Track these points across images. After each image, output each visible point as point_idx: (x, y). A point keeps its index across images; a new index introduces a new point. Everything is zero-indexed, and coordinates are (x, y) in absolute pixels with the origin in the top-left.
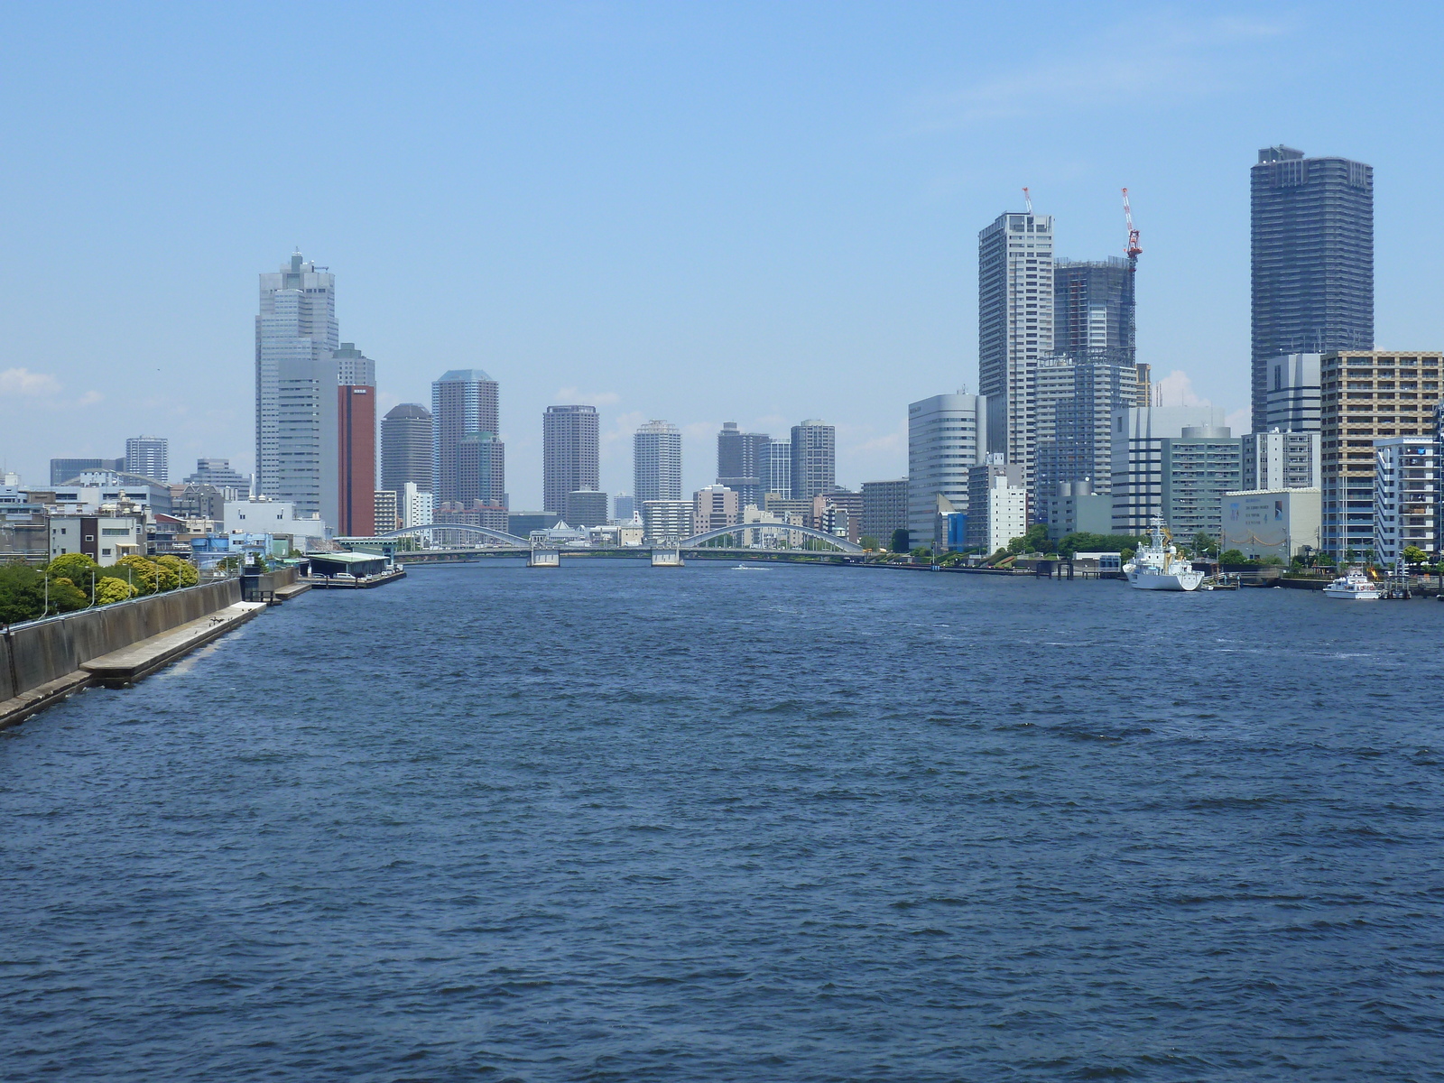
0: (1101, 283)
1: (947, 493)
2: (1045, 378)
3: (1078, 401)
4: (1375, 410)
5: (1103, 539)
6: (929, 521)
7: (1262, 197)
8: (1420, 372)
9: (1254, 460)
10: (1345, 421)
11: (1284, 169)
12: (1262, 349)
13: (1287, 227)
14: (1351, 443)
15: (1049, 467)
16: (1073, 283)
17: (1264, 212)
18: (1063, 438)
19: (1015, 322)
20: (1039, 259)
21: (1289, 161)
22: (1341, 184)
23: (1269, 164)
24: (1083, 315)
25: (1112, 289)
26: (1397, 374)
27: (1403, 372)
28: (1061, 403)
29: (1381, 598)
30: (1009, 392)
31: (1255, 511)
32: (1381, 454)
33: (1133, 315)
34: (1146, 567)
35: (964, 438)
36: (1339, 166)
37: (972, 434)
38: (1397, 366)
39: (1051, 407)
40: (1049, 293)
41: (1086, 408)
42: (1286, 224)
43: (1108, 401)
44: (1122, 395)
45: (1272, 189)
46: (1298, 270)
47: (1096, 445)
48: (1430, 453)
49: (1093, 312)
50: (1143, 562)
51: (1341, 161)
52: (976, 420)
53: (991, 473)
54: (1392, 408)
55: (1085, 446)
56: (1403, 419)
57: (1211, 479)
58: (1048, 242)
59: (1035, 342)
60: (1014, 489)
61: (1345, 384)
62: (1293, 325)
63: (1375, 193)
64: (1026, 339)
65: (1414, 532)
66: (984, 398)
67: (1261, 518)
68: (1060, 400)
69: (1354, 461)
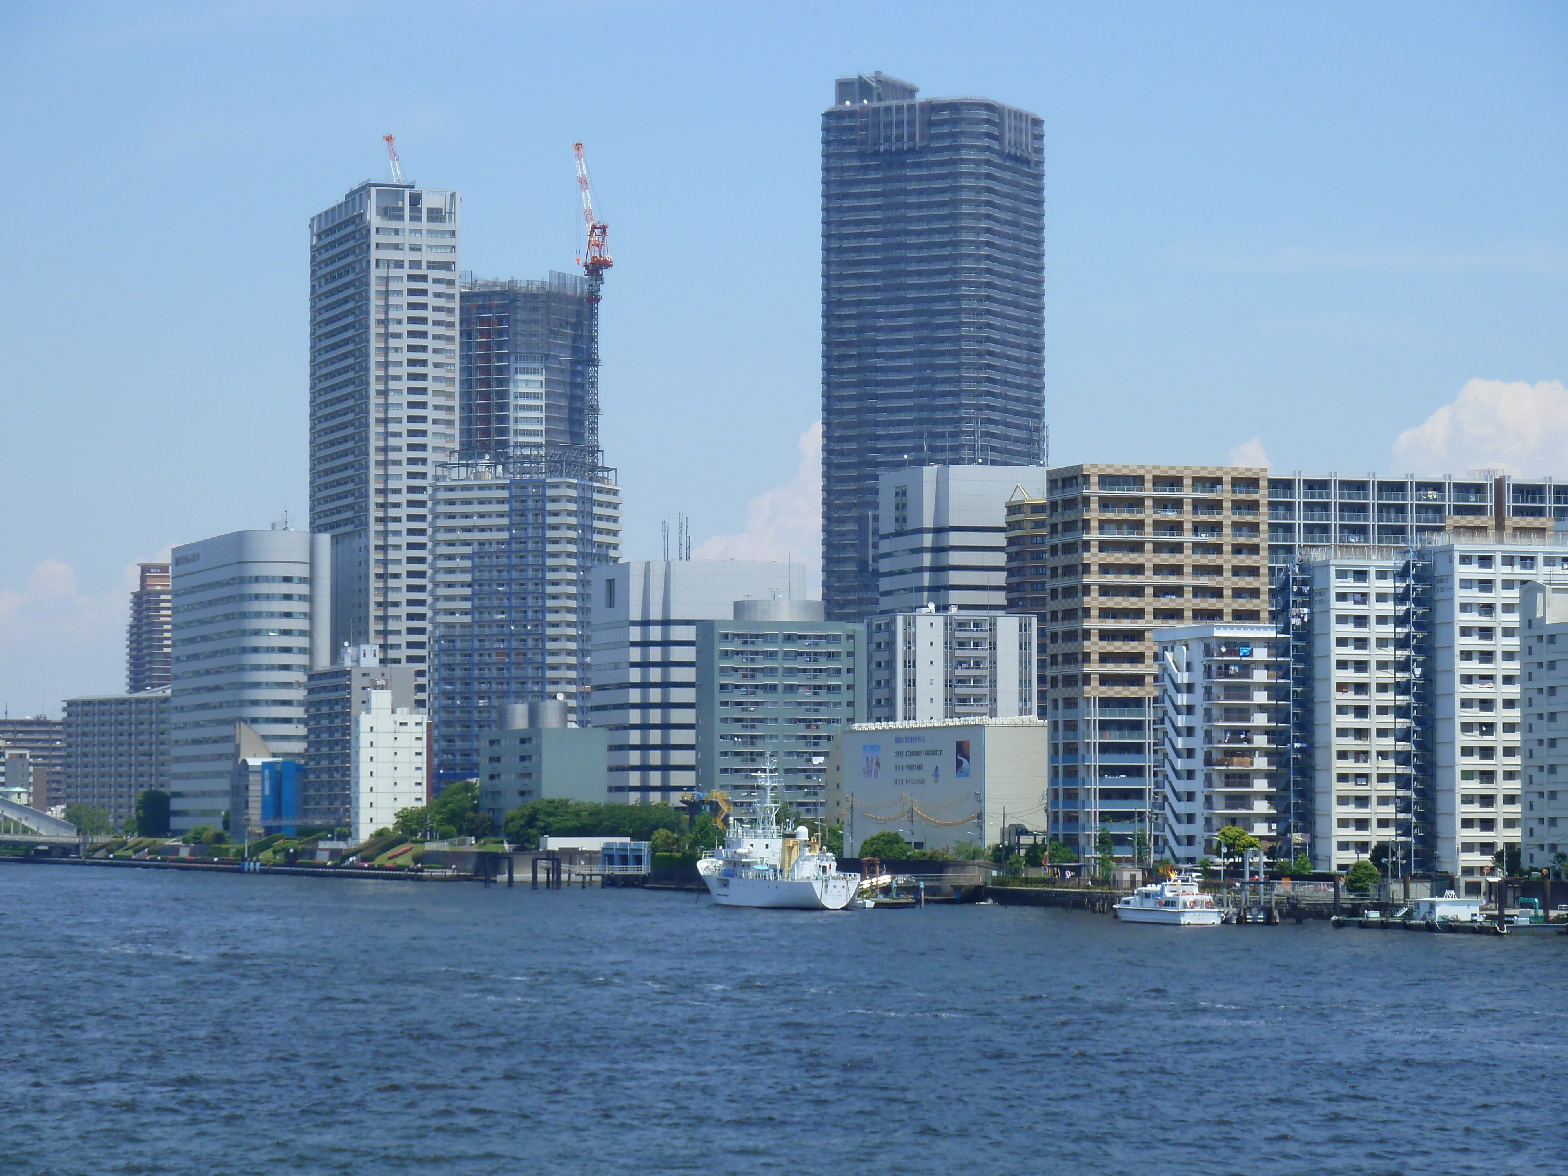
0: (536, 322)
1: (255, 721)
2: (451, 502)
3: (514, 546)
4: (1149, 573)
5: (595, 812)
6: (219, 775)
7: (843, 169)
8: (1227, 505)
9: (891, 664)
10: (1094, 594)
11: (883, 119)
12: (842, 453)
13: (889, 227)
14: (1105, 635)
15: (458, 673)
16: (482, 321)
17: (846, 196)
18: (486, 616)
19: (385, 393)
20: (433, 274)
21: (893, 103)
22: (988, 149)
23: (857, 106)
24: (500, 382)
25: (555, 333)
26: (1188, 508)
27: (1197, 504)
28: (482, 552)
29: (1226, 922)
30: (374, 527)
31: (914, 760)
32: (1169, 655)
33: (594, 385)
34: (748, 865)
35: (288, 615)
36: (984, 115)
37: (304, 607)
38: (1188, 493)
39: (463, 557)
40: (450, 339)
41: (531, 560)
42: (889, 220)
43: (573, 548)
44: (597, 538)
45: (861, 155)
46: (909, 308)
47: (550, 631)
48: (1261, 654)
49: (521, 377)
50: (742, 856)
51: (990, 107)
52: (310, 581)
53: (356, 683)
54: (1177, 570)
55: (528, 633)
56: (1199, 591)
57: (790, 697)
58: (449, 241)
59: (423, 433)
60: (403, 714)
61: (1094, 524)
62: (900, 410)
63: (1047, 168)
64: (405, 426)
65: (1233, 800)
66: (325, 539)
67: (926, 774)
68: (481, 543)
69: (1111, 668)
